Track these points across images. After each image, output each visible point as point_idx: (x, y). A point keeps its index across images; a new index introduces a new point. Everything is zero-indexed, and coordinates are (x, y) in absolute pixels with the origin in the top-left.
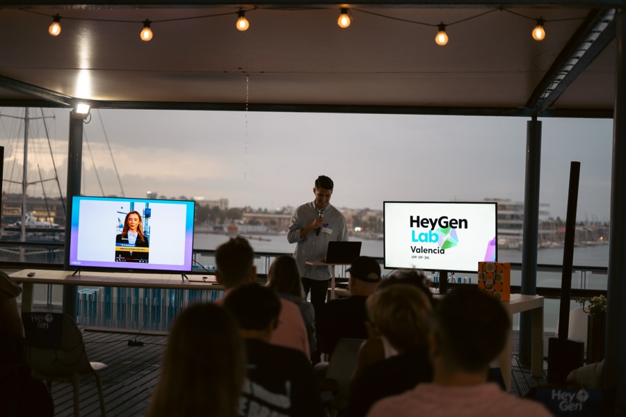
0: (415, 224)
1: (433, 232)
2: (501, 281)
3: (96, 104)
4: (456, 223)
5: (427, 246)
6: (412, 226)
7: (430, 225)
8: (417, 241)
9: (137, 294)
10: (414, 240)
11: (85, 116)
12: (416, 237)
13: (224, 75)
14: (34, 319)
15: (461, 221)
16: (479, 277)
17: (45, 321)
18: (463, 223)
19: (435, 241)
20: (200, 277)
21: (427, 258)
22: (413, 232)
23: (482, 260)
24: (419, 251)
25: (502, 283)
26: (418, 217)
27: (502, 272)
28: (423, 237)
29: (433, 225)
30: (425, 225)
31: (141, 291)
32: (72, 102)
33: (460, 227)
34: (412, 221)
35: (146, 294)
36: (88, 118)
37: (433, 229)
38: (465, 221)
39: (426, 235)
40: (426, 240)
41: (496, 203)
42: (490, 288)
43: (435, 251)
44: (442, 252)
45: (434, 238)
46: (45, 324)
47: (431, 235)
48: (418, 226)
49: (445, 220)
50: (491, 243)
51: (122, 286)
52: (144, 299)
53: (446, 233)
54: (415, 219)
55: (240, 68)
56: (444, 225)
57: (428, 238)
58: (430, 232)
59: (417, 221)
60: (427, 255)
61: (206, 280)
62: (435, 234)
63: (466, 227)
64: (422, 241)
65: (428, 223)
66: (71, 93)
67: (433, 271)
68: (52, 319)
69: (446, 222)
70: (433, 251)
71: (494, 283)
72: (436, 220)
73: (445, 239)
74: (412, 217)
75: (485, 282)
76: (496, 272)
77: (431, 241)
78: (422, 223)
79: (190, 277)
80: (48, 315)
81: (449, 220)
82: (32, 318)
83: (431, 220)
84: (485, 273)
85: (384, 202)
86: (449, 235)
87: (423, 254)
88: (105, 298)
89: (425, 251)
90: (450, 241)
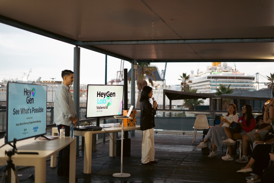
0: (99, 95)
2: (136, 118)
4: (112, 95)
6: (97, 96)
7: (104, 96)
8: (99, 103)
10: (98, 103)
12: (99, 102)
15: (113, 93)
18: (114, 94)
19: (105, 103)
21: (102, 111)
22: (98, 99)
26: (100, 92)
27: (136, 114)
29: (105, 96)
30: (102, 96)
33: (113, 96)
34: (98, 94)
37: (104, 98)
38: (115, 93)
39: (102, 100)
40: (102, 103)
42: (132, 121)
43: (105, 108)
44: (107, 108)
45: (105, 101)
47: (104, 100)
48: (100, 96)
49: (108, 93)
53: (108, 99)
54: (99, 93)
56: (108, 95)
59: (99, 94)
62: (105, 100)
63: (115, 96)
64: (101, 103)
65: (103, 95)
69: (109, 94)
74: (98, 92)
76: (134, 114)
77: (104, 103)
81: (109, 93)
83: (104, 93)
85: (88, 85)
87: (100, 110)
89: (101, 108)
90: (109, 102)
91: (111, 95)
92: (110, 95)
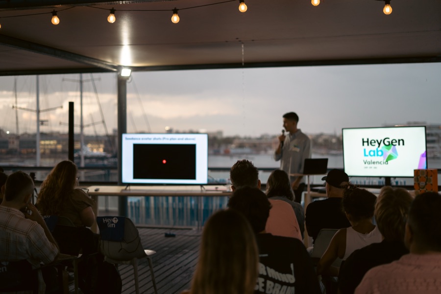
0: (366, 144)
1: (379, 149)
2: (431, 183)
3: (135, 69)
4: (396, 142)
5: (375, 159)
6: (363, 145)
7: (377, 144)
8: (367, 156)
9: (167, 201)
10: (365, 155)
11: (128, 78)
12: (367, 153)
13: (225, 44)
14: (105, 221)
16: (415, 180)
17: (112, 223)
18: (401, 142)
20: (213, 188)
21: (375, 168)
22: (365, 150)
23: (416, 168)
24: (369, 163)
25: (432, 184)
26: (368, 139)
27: (431, 176)
28: (372, 153)
29: (379, 144)
31: (170, 199)
32: (119, 68)
33: (399, 144)
34: (363, 142)
35: (174, 200)
36: (130, 79)
37: (379, 147)
39: (374, 151)
40: (374, 155)
41: (425, 127)
42: (423, 188)
46: (112, 224)
47: (378, 151)
48: (368, 145)
50: (422, 156)
51: (157, 196)
52: (173, 204)
53: (389, 149)
54: (365, 140)
55: (237, 39)
56: (387, 144)
57: (376, 154)
58: (377, 149)
60: (375, 165)
61: (218, 189)
62: (381, 151)
63: (403, 144)
64: (371, 156)
65: (375, 142)
66: (118, 61)
67: (380, 177)
68: (117, 221)
70: (380, 163)
71: (426, 184)
72: (381, 141)
73: (388, 154)
75: (419, 184)
76: (427, 176)
77: (378, 155)
78: (371, 143)
79: (207, 187)
80: (114, 218)
82: (104, 220)
83: (377, 141)
84: (419, 177)
85: (342, 129)
86: (391, 150)
87: (372, 165)
88: (146, 203)
89: (374, 163)
90: (392, 155)
91: (394, 144)
92: (392, 142)
